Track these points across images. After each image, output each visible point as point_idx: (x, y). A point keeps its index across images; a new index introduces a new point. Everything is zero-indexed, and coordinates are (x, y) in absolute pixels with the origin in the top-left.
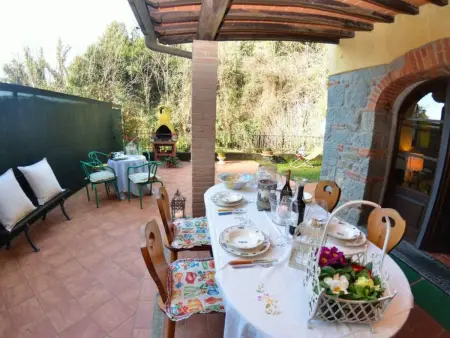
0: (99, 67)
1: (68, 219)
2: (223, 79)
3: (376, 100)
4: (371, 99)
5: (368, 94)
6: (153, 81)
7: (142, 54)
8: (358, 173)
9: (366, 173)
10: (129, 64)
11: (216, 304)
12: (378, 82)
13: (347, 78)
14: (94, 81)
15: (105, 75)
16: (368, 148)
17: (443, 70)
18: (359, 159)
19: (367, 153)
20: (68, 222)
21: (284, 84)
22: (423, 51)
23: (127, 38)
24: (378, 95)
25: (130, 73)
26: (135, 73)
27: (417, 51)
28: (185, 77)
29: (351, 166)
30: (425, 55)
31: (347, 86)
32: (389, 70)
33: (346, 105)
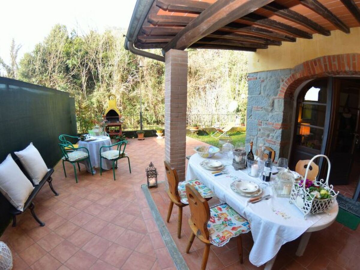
0: (44, 61)
1: (56, 194)
2: (147, 69)
3: (285, 91)
4: (281, 91)
5: (278, 87)
6: (89, 72)
7: (80, 51)
8: (274, 140)
9: (279, 140)
10: (69, 59)
11: (239, 230)
12: (285, 80)
13: (263, 76)
14: (41, 73)
15: (50, 69)
16: (280, 123)
17: (327, 74)
18: (274, 130)
19: (279, 127)
20: (56, 197)
21: (196, 73)
22: (315, 62)
23: (68, 38)
24: (286, 88)
25: (70, 66)
26: (74, 66)
27: (311, 61)
28: (116, 68)
29: (268, 136)
30: (316, 65)
31: (263, 81)
32: (292, 72)
33: (262, 94)
